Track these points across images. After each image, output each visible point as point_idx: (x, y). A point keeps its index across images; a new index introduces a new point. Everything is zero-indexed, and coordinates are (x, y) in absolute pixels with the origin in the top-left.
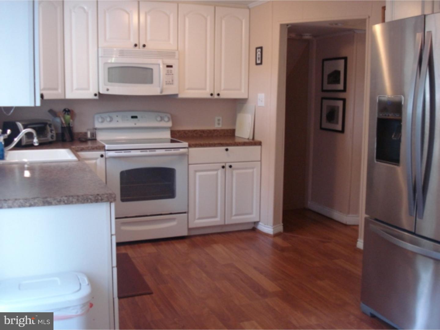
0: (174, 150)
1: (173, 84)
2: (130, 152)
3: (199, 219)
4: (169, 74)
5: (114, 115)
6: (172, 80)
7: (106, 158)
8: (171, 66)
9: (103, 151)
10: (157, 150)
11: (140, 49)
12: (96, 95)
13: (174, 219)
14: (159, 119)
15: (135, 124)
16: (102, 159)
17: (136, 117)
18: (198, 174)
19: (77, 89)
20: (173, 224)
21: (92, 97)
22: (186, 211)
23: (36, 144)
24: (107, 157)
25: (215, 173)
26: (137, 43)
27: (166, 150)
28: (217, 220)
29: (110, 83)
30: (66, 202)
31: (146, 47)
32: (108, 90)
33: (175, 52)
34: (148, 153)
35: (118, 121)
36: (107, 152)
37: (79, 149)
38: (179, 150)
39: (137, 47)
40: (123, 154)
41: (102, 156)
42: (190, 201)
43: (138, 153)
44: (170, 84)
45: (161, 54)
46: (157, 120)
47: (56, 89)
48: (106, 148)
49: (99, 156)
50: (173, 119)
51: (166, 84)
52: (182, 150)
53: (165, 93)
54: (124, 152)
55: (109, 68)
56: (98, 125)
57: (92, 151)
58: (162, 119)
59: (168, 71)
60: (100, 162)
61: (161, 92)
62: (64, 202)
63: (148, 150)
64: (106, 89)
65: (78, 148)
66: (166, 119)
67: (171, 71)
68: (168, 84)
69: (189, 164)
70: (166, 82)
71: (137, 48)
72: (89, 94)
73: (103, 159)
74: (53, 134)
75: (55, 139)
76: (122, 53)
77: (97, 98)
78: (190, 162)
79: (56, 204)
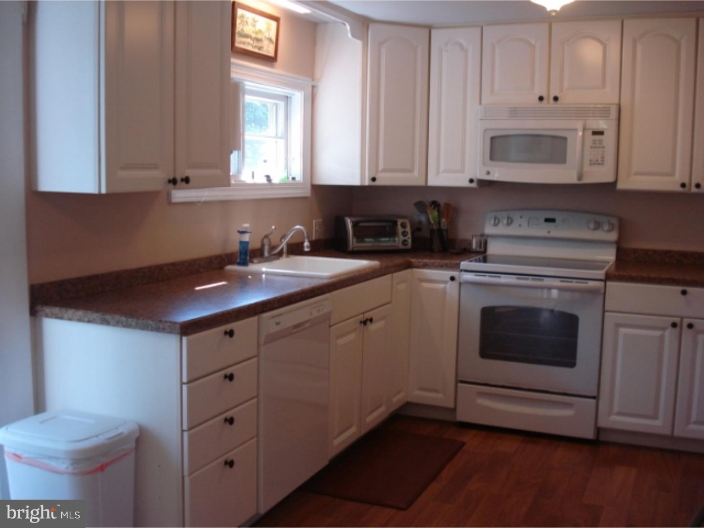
0: (577, 282)
1: (603, 164)
2: (499, 277)
3: (620, 414)
4: (596, 147)
5: (516, 215)
6: (603, 158)
7: (460, 284)
8: (601, 133)
9: (457, 271)
10: (545, 279)
11: (549, 104)
12: (471, 181)
13: (569, 405)
14: (592, 226)
15: (549, 232)
16: (453, 282)
17: (552, 220)
18: (623, 331)
19: (445, 171)
20: (568, 412)
21: (466, 184)
22: (595, 394)
23: (306, 249)
24: (462, 281)
25: (658, 333)
26: (544, 95)
27: (561, 281)
28: (658, 425)
29: (493, 163)
30: (124, 324)
31: (560, 101)
32: (488, 173)
33: (609, 108)
34: (530, 282)
35: (520, 225)
36: (463, 273)
37: (421, 264)
38: (587, 283)
39: (545, 101)
40: (487, 279)
41: (452, 279)
42: (603, 378)
43: (512, 280)
44: (599, 164)
45: (581, 112)
46: (589, 228)
47: (411, 171)
48: (462, 267)
49: (448, 279)
50: (622, 227)
51: (591, 164)
52: (591, 284)
53: (586, 180)
54: (490, 276)
55: (493, 139)
56: (489, 230)
57: (439, 270)
58: (598, 226)
59: (594, 141)
60: (452, 288)
61: (580, 177)
62: (122, 323)
63: (530, 278)
64: (485, 172)
65: (419, 262)
66: (606, 227)
67: (601, 141)
68: (595, 164)
69: (604, 311)
70: (591, 160)
71: (544, 104)
72: (460, 180)
73: (455, 284)
74: (406, 238)
75: (409, 246)
76: (514, 112)
77: (474, 185)
78: (607, 308)
79: (114, 325)
